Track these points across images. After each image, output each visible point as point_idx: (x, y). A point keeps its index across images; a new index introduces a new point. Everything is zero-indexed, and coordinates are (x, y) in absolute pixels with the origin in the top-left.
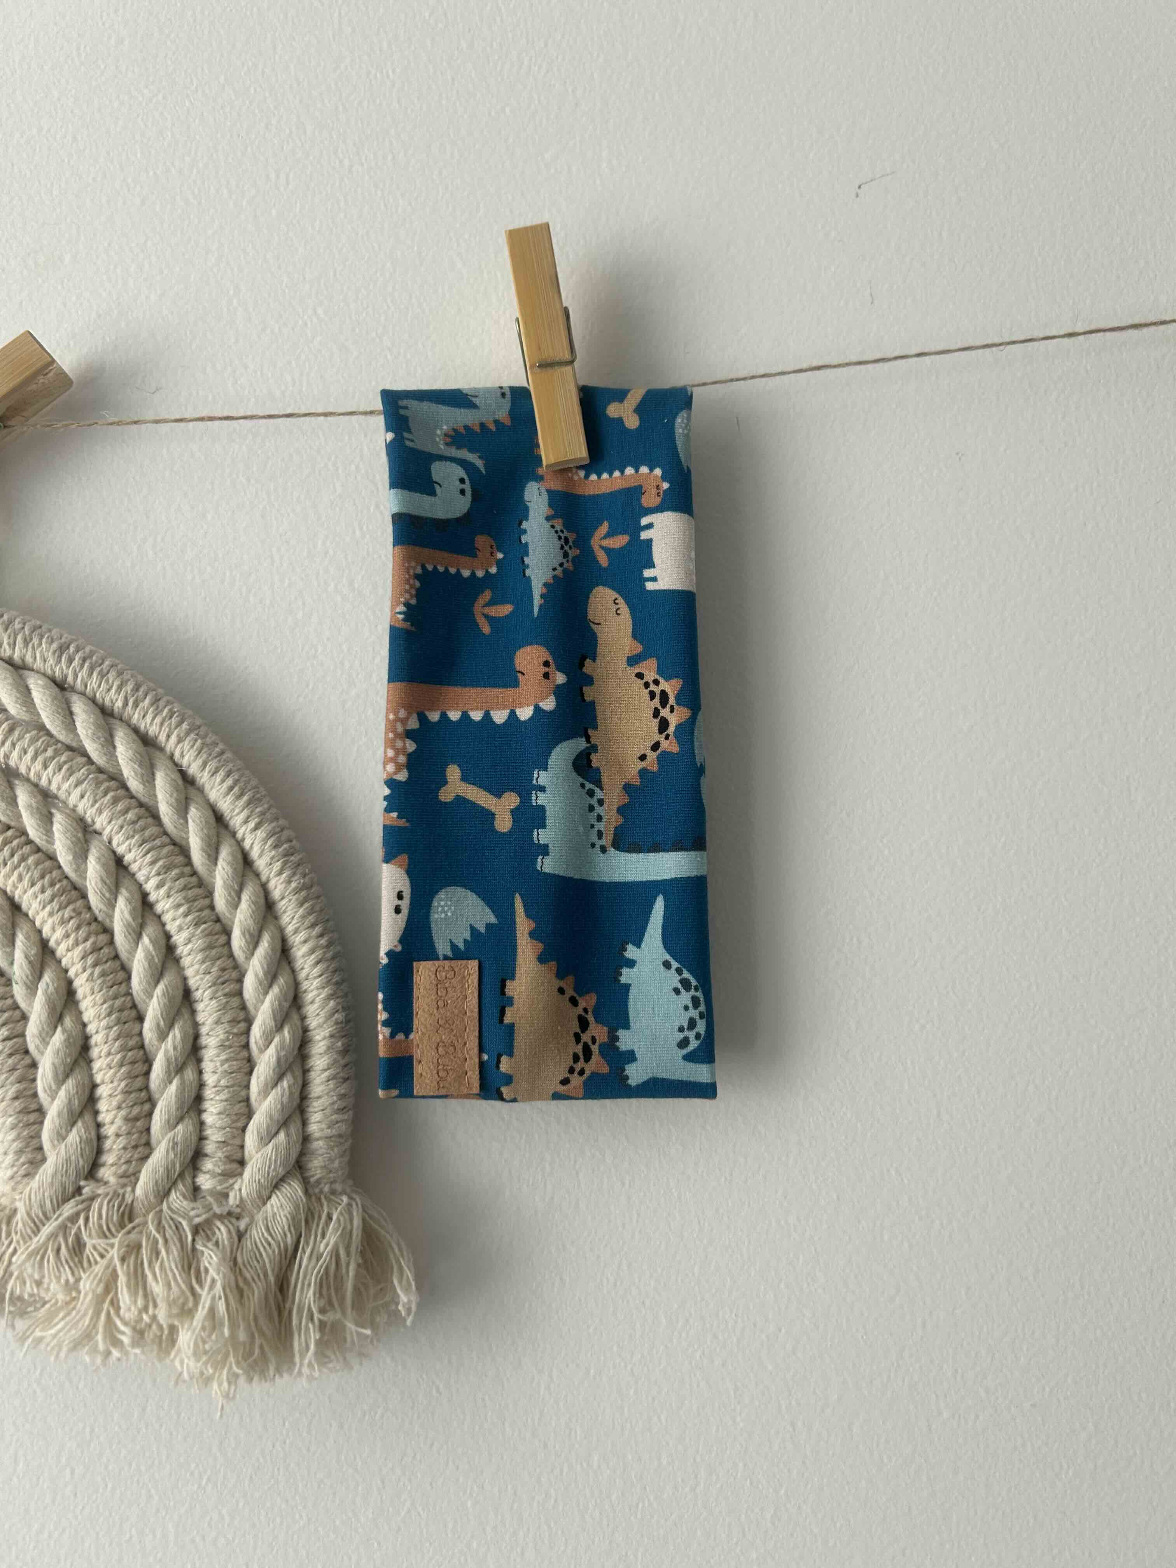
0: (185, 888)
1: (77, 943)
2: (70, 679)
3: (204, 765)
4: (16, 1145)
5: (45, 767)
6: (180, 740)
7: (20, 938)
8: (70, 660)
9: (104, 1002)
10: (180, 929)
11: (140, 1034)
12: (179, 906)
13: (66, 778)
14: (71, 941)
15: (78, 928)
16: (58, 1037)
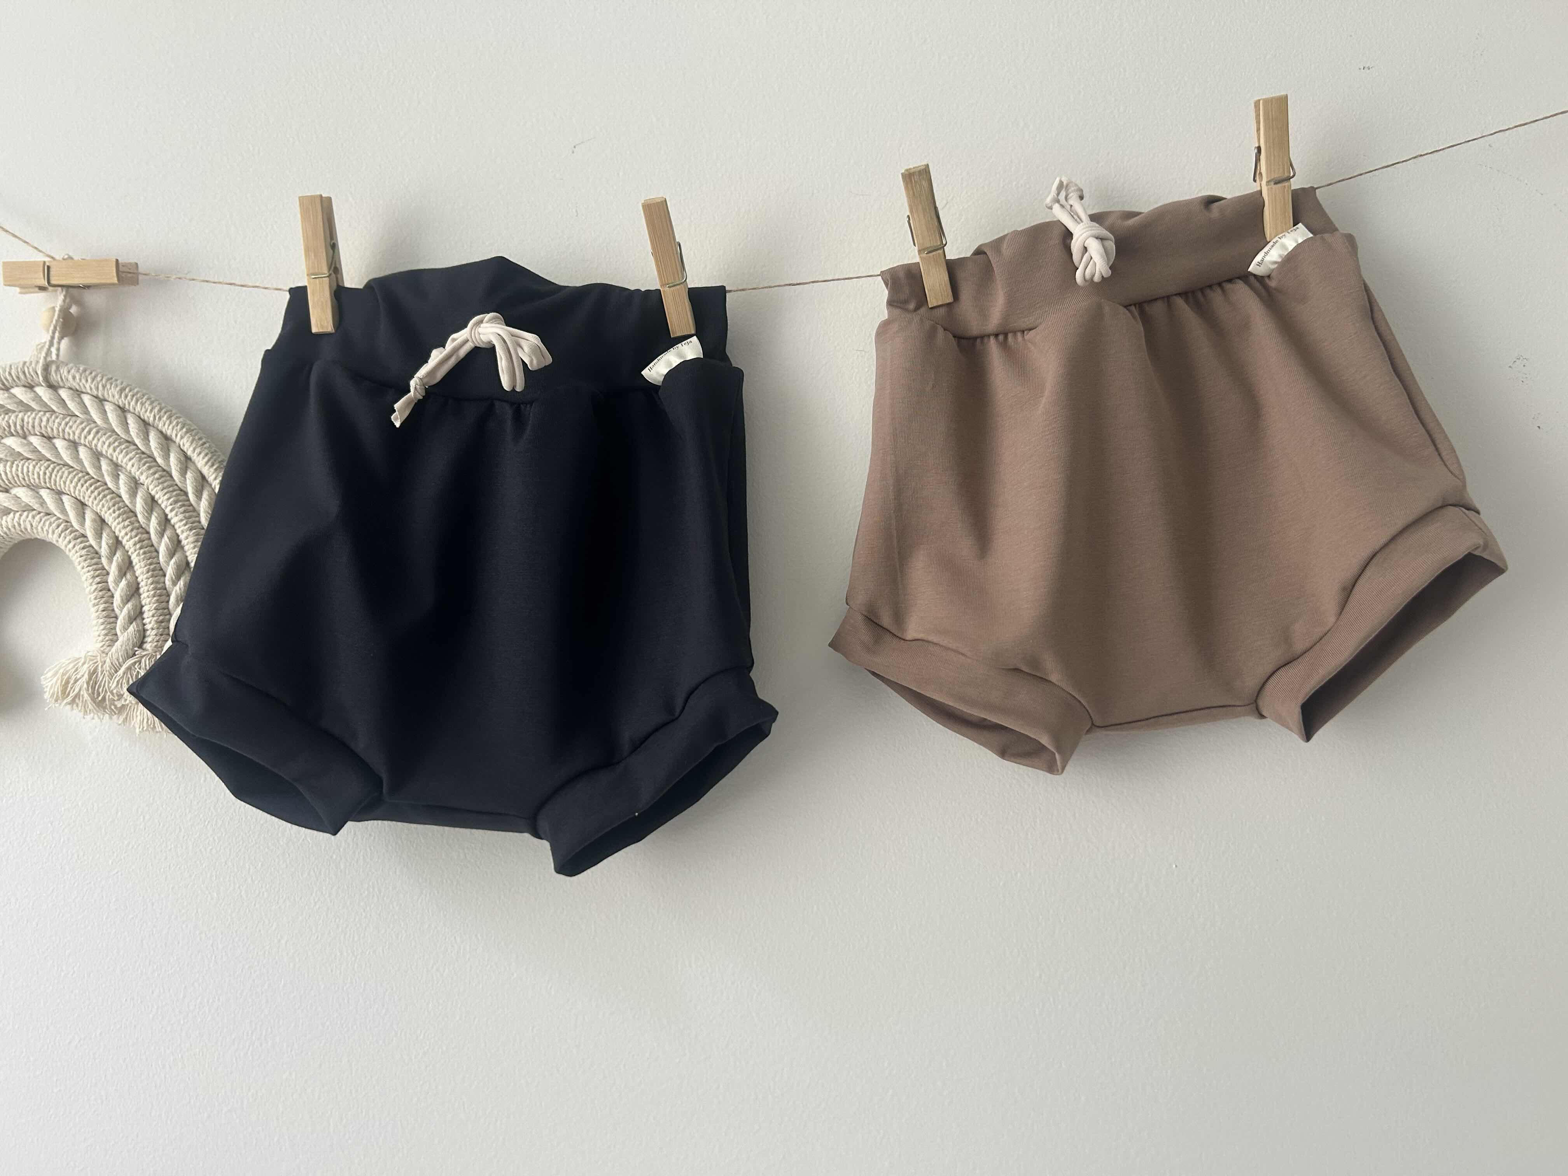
0: (185, 512)
1: (131, 538)
2: (127, 406)
3: (194, 449)
4: (104, 632)
5: (114, 450)
6: (182, 438)
7: (104, 535)
8: (126, 396)
9: (146, 566)
10: (183, 532)
11: (164, 583)
12: (181, 520)
13: (124, 457)
14: (128, 537)
15: (132, 530)
16: (124, 583)
